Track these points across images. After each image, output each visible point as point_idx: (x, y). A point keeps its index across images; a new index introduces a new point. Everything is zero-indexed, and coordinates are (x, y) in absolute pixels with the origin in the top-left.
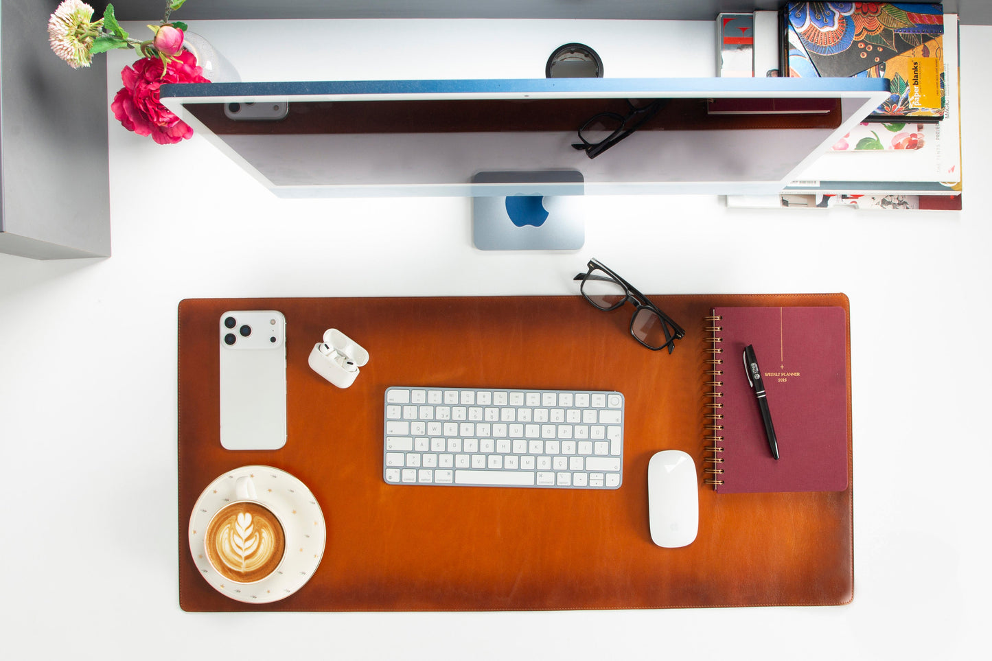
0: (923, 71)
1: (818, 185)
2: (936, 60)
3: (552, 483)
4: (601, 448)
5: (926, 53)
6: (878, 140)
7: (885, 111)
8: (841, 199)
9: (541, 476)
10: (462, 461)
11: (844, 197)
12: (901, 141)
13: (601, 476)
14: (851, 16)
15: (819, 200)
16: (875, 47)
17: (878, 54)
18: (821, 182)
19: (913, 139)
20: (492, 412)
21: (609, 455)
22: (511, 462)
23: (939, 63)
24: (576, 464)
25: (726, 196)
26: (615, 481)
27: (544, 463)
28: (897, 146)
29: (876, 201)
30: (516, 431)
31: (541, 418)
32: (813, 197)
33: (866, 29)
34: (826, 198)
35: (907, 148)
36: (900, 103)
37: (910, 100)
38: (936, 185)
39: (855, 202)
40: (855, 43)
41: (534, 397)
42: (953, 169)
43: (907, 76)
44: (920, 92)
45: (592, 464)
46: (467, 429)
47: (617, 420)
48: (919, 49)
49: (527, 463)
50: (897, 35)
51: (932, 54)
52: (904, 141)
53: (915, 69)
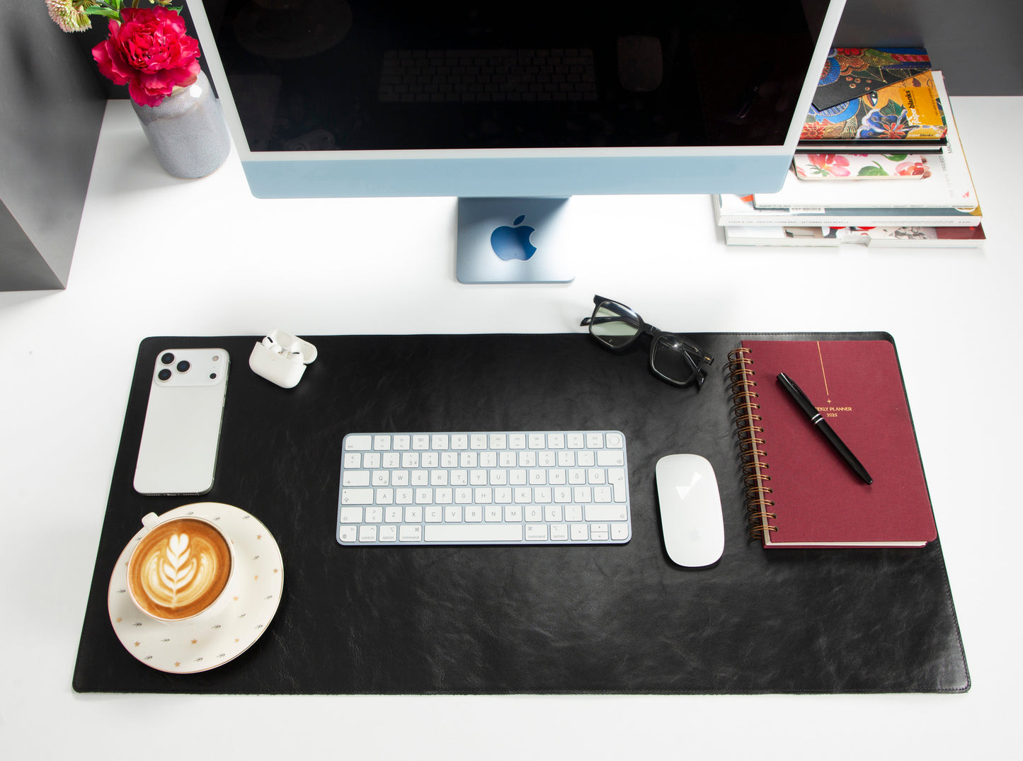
0: (917, 98)
1: (823, 211)
2: (929, 90)
3: (544, 537)
4: (602, 494)
5: (917, 84)
6: (881, 168)
7: (884, 129)
8: (849, 231)
9: (530, 529)
10: (433, 514)
11: (852, 229)
12: (906, 168)
13: (604, 527)
14: (834, 57)
15: (826, 232)
16: (863, 81)
17: (868, 85)
18: (826, 209)
19: (918, 167)
20: (469, 456)
21: (613, 501)
22: (493, 513)
23: (933, 91)
24: (573, 513)
25: (724, 227)
26: (622, 533)
27: (533, 513)
28: (903, 173)
29: (889, 233)
30: (498, 478)
31: (528, 462)
32: (819, 228)
33: (851, 67)
34: (834, 230)
35: (913, 174)
36: (899, 122)
37: (908, 119)
38: (951, 212)
39: (866, 234)
40: (843, 78)
41: (519, 439)
42: (967, 194)
43: (900, 101)
44: (918, 112)
45: (592, 513)
46: (439, 478)
47: (619, 461)
48: (909, 82)
49: (513, 513)
50: (884, 71)
51: (924, 84)
52: (909, 168)
53: (909, 96)
